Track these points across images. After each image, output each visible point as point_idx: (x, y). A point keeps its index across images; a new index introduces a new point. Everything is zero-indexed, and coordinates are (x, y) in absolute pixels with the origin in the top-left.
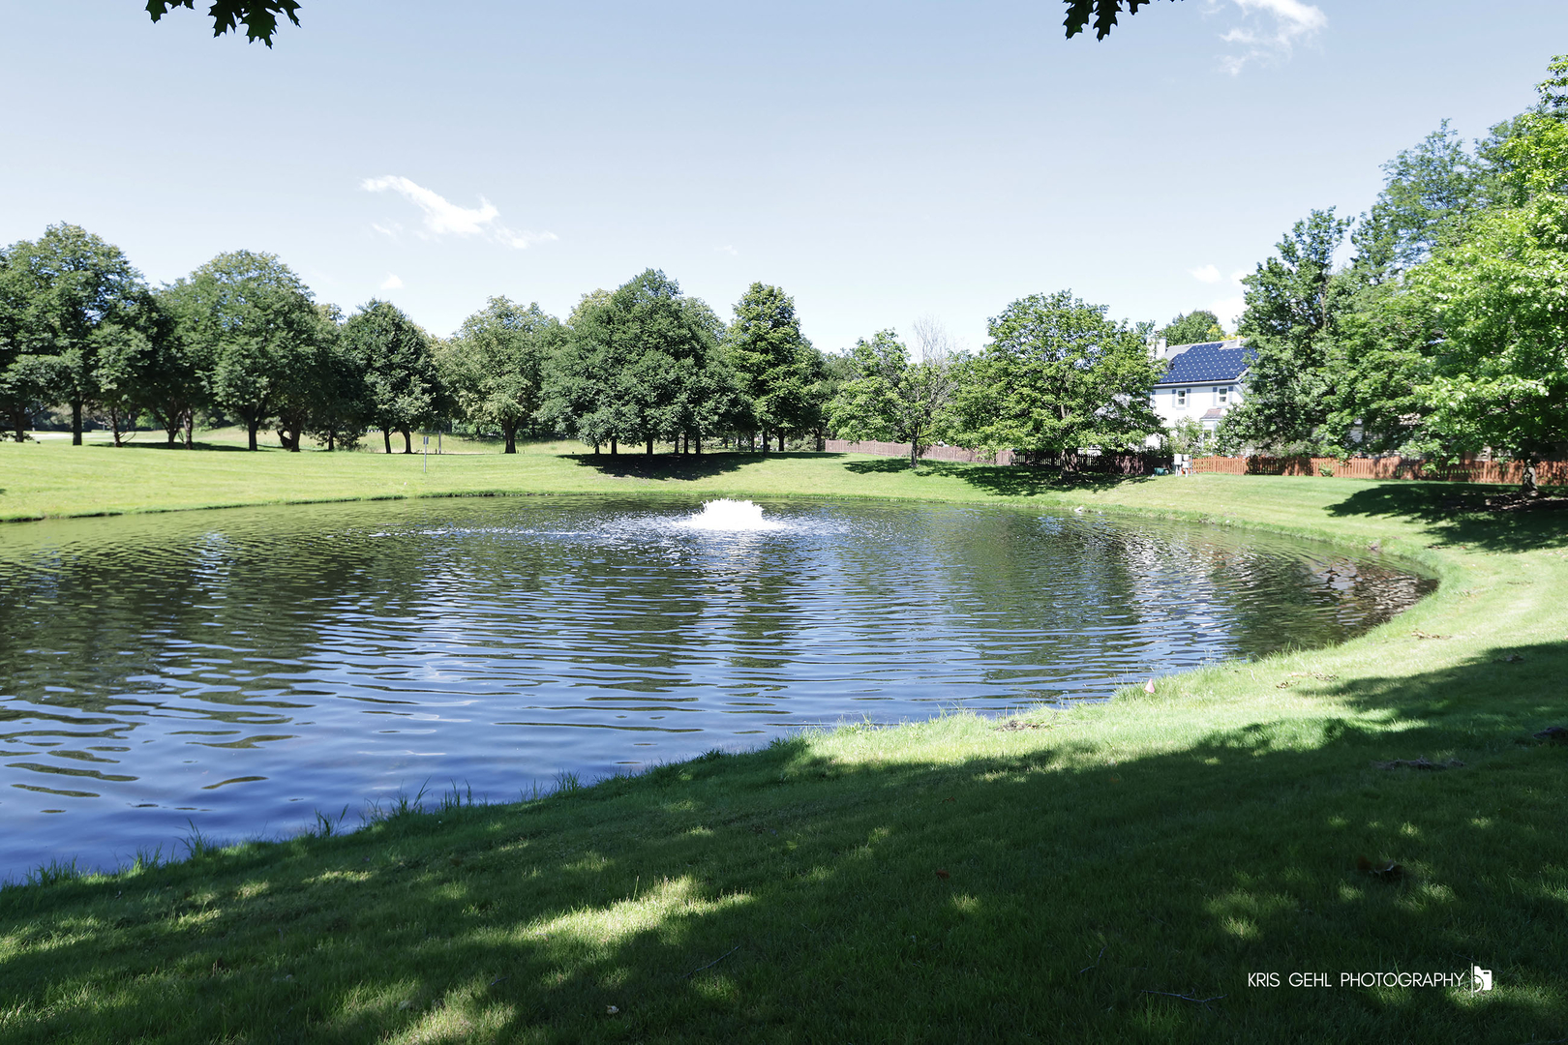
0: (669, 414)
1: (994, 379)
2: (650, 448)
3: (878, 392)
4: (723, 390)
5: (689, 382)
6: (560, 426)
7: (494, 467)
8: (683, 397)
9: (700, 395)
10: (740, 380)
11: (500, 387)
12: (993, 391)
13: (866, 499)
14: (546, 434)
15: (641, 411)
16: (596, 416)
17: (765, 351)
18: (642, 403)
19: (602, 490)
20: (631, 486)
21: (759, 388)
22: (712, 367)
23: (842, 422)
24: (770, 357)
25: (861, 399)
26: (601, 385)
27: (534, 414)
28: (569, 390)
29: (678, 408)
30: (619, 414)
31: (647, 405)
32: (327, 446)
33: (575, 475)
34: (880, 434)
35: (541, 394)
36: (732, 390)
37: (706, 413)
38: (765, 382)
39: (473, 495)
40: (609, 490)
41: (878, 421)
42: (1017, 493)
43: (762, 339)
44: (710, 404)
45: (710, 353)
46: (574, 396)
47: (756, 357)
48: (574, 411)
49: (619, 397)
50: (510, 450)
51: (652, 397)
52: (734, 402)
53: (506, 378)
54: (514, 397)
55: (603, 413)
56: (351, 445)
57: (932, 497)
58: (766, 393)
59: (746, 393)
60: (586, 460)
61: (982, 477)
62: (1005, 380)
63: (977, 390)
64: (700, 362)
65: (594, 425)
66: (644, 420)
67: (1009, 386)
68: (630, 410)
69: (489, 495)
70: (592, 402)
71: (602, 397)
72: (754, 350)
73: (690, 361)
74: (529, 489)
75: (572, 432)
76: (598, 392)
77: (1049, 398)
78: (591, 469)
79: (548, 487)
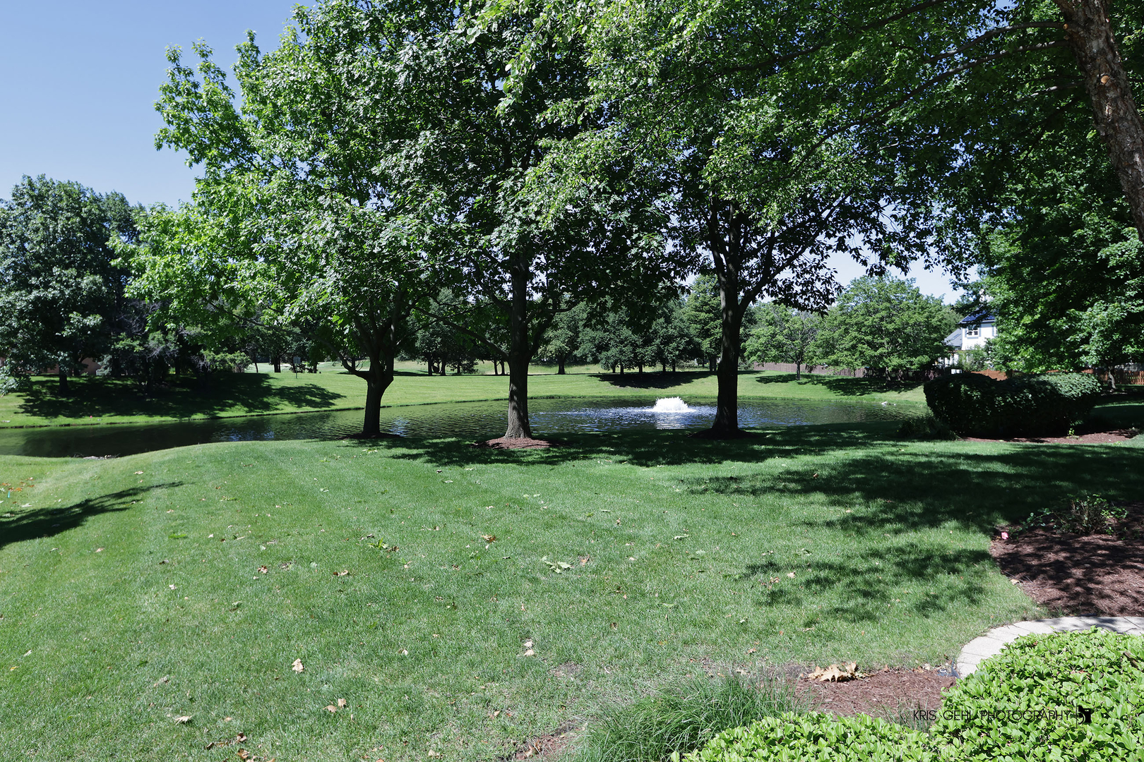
0: (650, 351)
1: (838, 327)
2: (641, 369)
3: (773, 335)
4: (682, 336)
5: (662, 332)
6: (590, 359)
7: (553, 382)
8: (658, 341)
9: (668, 339)
10: (694, 329)
11: (556, 337)
12: (836, 335)
13: (763, 398)
14: (581, 361)
15: (634, 350)
16: (609, 353)
17: (708, 312)
18: (634, 345)
19: (612, 395)
20: (628, 392)
21: (705, 333)
22: (676, 323)
23: (752, 354)
24: (712, 315)
25: (762, 340)
26: (612, 336)
27: (575, 352)
28: (594, 338)
29: (655, 348)
30: (621, 352)
31: (638, 346)
32: (456, 371)
33: (598, 386)
34: (775, 359)
35: (579, 340)
36: (687, 335)
37: (671, 350)
38: (708, 330)
39: (542, 398)
40: (616, 394)
41: (774, 352)
42: (854, 394)
43: (706, 304)
44: (674, 344)
45: (675, 314)
46: (597, 342)
47: (703, 316)
48: (597, 351)
49: (622, 342)
50: (562, 372)
51: (640, 342)
52: (688, 343)
53: (560, 331)
54: (563, 342)
55: (613, 351)
56: (470, 370)
57: (802, 397)
58: (709, 336)
59: (698, 337)
60: (604, 377)
61: (835, 385)
62: (843, 328)
63: (827, 334)
64: (668, 321)
65: (608, 358)
66: (636, 356)
67: (846, 331)
68: (628, 349)
69: (551, 397)
70: (607, 345)
71: (612, 342)
72: (702, 311)
73: (662, 320)
74: (573, 395)
75: (596, 361)
76: (610, 339)
77: (869, 338)
78: (607, 383)
79: (583, 393)
